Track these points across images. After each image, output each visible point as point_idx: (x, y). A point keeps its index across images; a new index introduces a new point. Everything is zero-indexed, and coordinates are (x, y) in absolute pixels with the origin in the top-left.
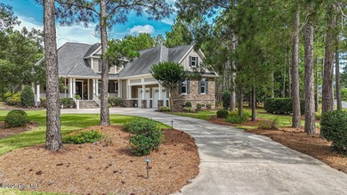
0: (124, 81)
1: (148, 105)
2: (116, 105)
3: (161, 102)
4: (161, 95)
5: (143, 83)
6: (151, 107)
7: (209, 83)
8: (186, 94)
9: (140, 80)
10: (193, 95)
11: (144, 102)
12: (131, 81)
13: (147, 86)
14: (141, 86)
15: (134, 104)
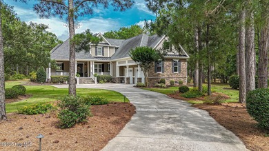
0: (114, 63)
1: (131, 81)
2: (108, 82)
3: (140, 79)
4: (140, 74)
5: (127, 64)
6: (134, 83)
7: (182, 63)
8: (161, 72)
9: (125, 62)
10: (167, 74)
11: (128, 79)
12: (119, 63)
13: (130, 67)
14: (125, 67)
15: (121, 81)
